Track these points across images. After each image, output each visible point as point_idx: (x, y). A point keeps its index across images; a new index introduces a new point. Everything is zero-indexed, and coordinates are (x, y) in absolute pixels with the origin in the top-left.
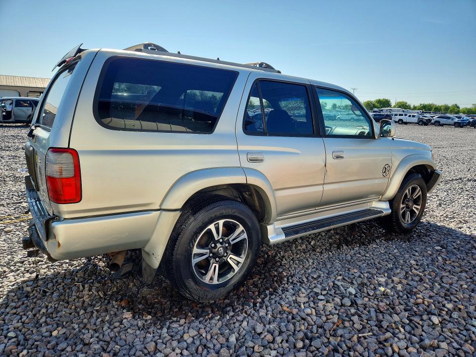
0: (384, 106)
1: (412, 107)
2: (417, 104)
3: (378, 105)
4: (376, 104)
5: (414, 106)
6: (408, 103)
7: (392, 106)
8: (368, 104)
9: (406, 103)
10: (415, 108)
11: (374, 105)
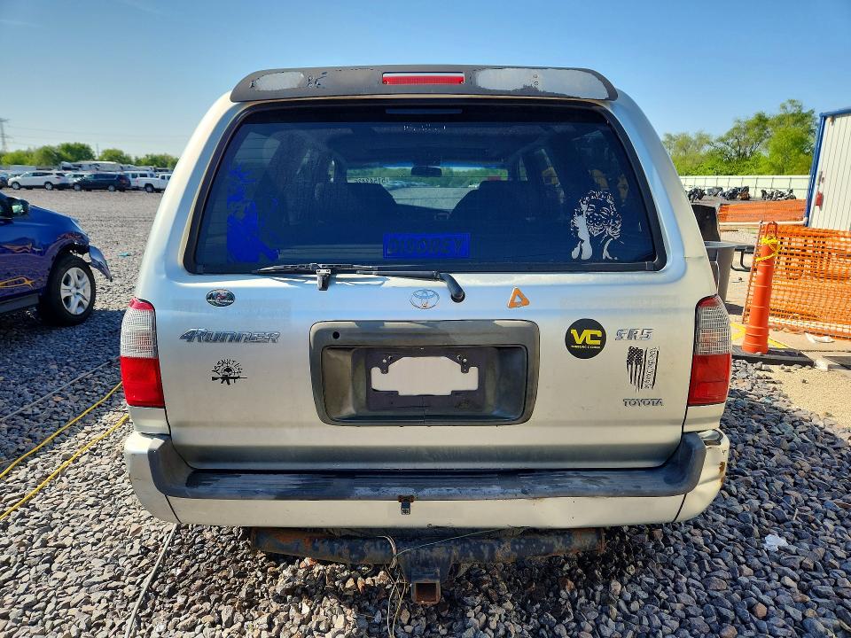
0: (80, 158)
1: (133, 159)
2: (142, 156)
3: (68, 155)
4: (64, 153)
5: (137, 158)
6: (126, 152)
7: (97, 158)
8: (47, 152)
9: (121, 153)
10: (138, 162)
11: (58, 155)
